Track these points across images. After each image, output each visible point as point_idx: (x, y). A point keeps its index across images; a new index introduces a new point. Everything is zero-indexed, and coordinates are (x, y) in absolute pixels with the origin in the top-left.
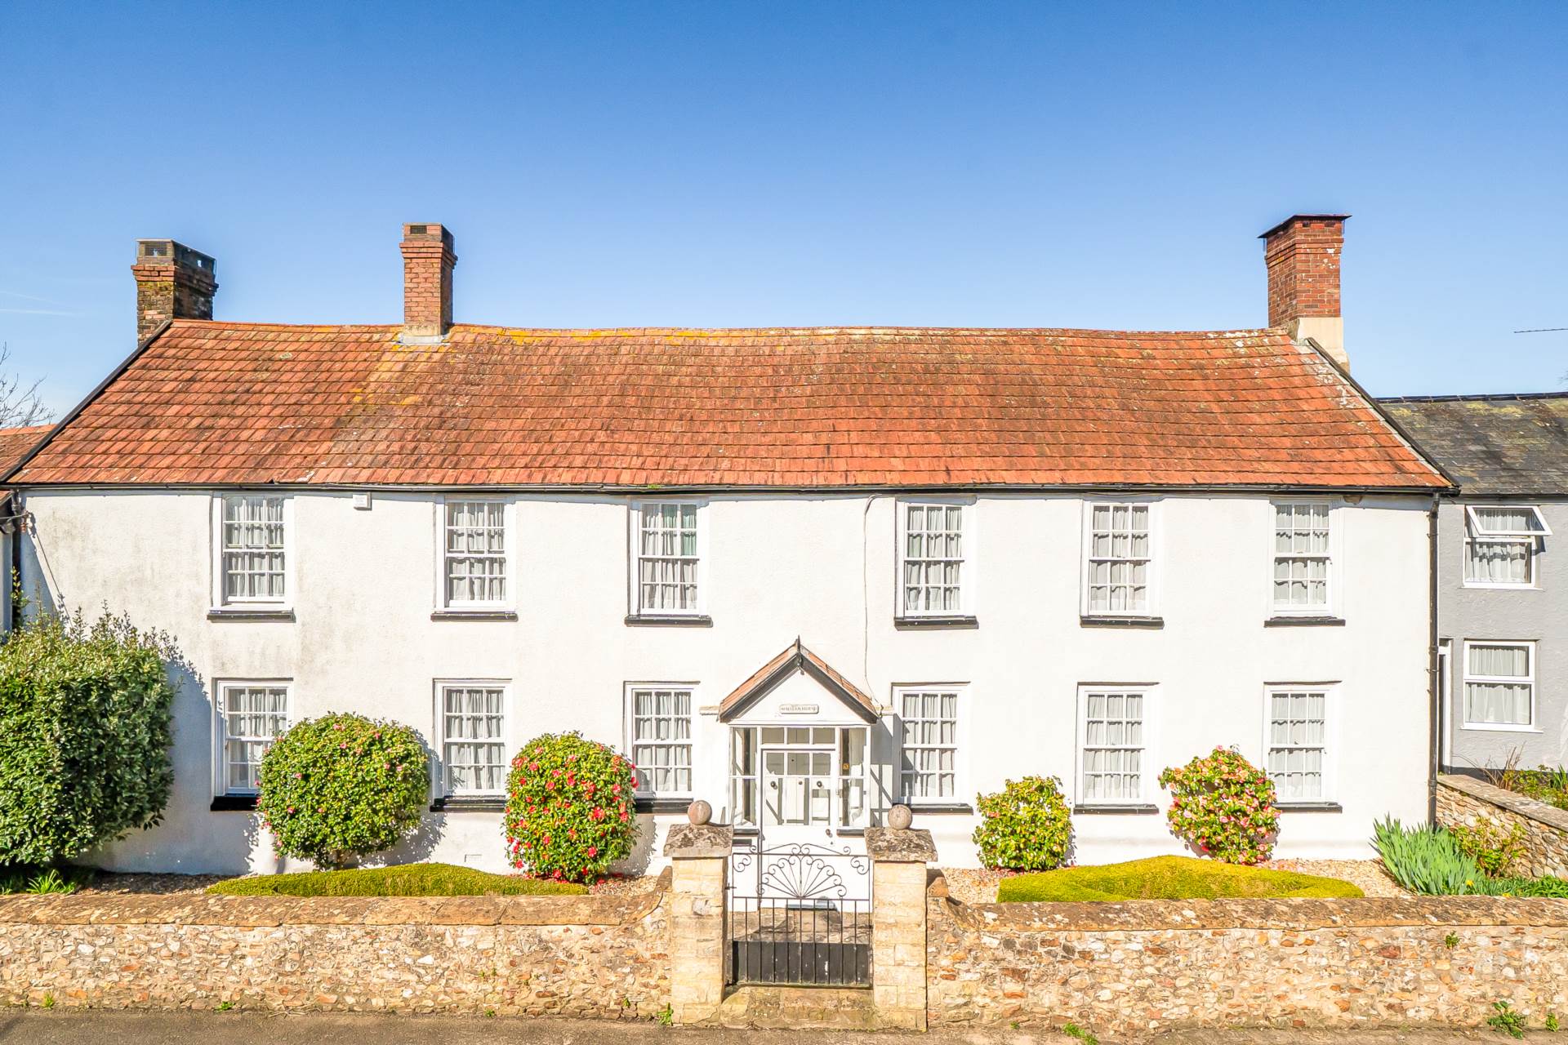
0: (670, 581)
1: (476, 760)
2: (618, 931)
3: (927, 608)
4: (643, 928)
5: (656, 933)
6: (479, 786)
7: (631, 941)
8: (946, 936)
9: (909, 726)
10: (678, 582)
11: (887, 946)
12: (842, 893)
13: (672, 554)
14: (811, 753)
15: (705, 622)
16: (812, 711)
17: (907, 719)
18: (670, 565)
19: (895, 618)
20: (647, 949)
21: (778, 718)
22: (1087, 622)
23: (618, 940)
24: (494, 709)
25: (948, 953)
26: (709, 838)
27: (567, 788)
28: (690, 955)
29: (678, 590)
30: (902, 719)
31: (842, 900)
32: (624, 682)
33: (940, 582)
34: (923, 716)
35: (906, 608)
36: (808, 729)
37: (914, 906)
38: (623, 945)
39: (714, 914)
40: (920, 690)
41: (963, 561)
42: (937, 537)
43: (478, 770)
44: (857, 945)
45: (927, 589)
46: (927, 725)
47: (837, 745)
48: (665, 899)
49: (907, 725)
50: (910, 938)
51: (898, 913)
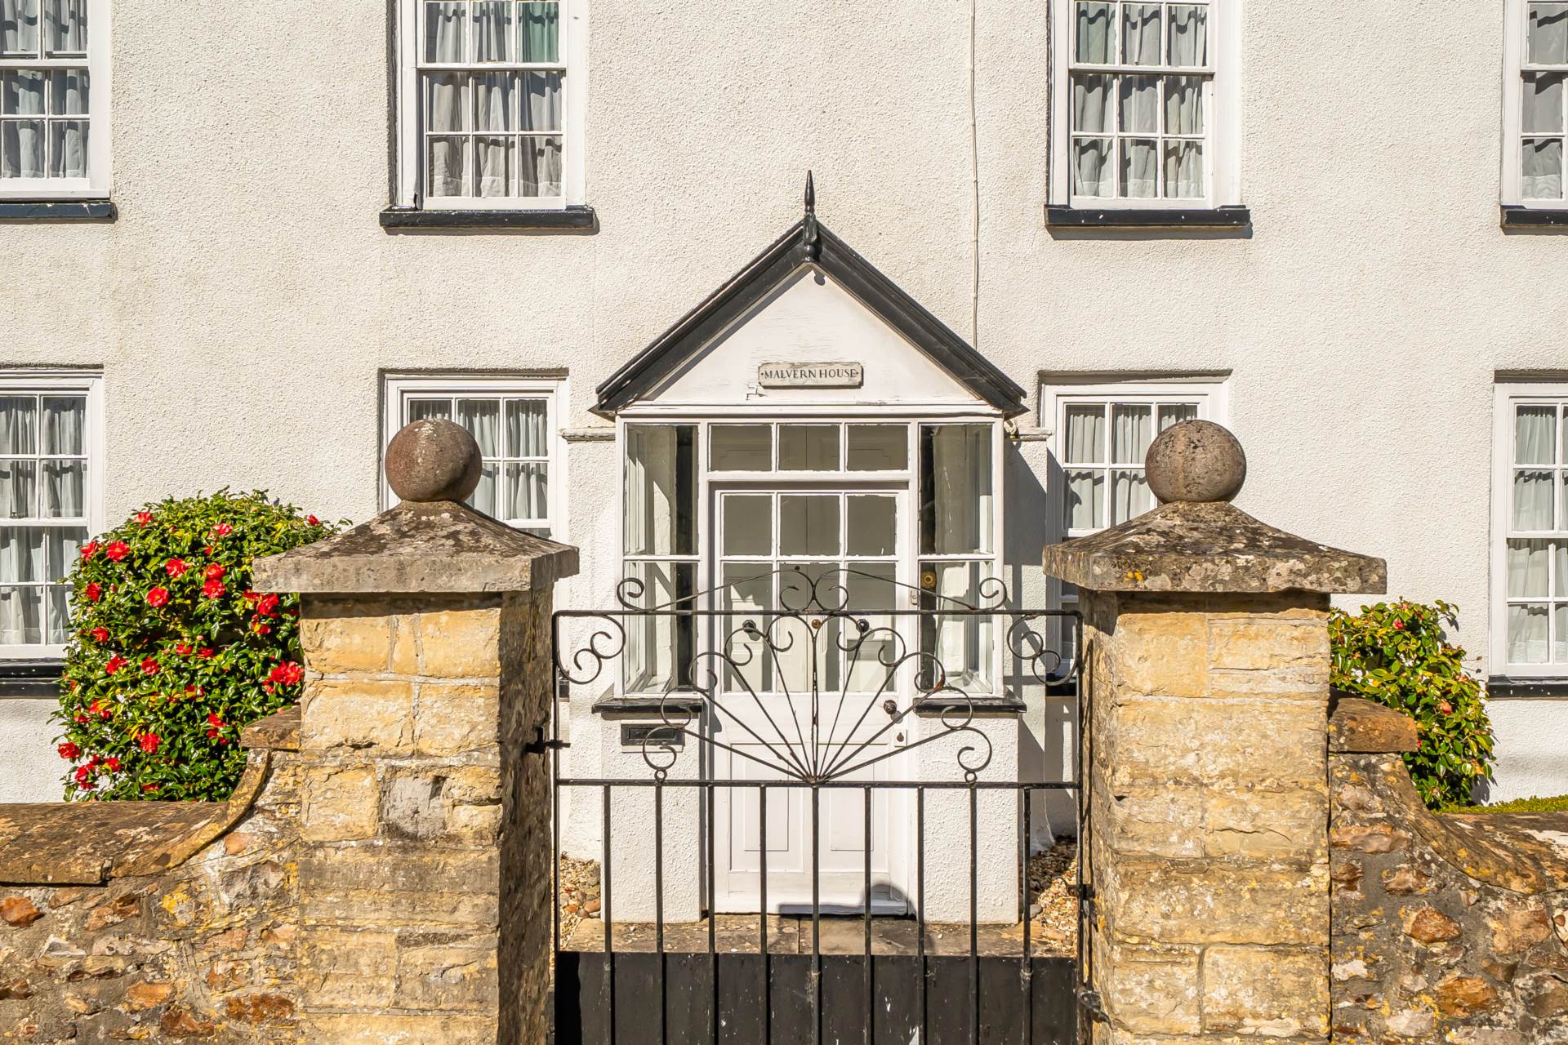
0: (497, 130)
1: (27, 571)
2: (99, 909)
3: (1124, 192)
4: (192, 893)
5: (249, 914)
6: (30, 638)
7: (151, 948)
8: (1410, 918)
9: (1080, 487)
10: (516, 130)
11: (1172, 954)
12: (972, 760)
13: (502, 58)
14: (843, 496)
15: (580, 221)
16: (845, 381)
17: (1075, 466)
18: (496, 93)
19: (1047, 206)
20: (210, 983)
21: (755, 400)
22: (1517, 220)
23: (100, 946)
24: (68, 444)
25: (1421, 982)
26: (454, 535)
27: (203, 605)
28: (373, 1000)
29: (516, 154)
30: (1063, 465)
31: (973, 786)
32: (382, 373)
33: (1153, 129)
34: (1114, 460)
35: (1072, 190)
36: (835, 429)
37: (1280, 789)
38: (119, 965)
39: (468, 833)
40: (1107, 394)
41: (1211, 76)
42: (1145, 22)
43: (29, 599)
44: (1033, 964)
45: (1123, 142)
46: (1123, 484)
47: (912, 472)
48: (280, 780)
49: (1075, 487)
50: (1269, 920)
51: (1211, 820)
